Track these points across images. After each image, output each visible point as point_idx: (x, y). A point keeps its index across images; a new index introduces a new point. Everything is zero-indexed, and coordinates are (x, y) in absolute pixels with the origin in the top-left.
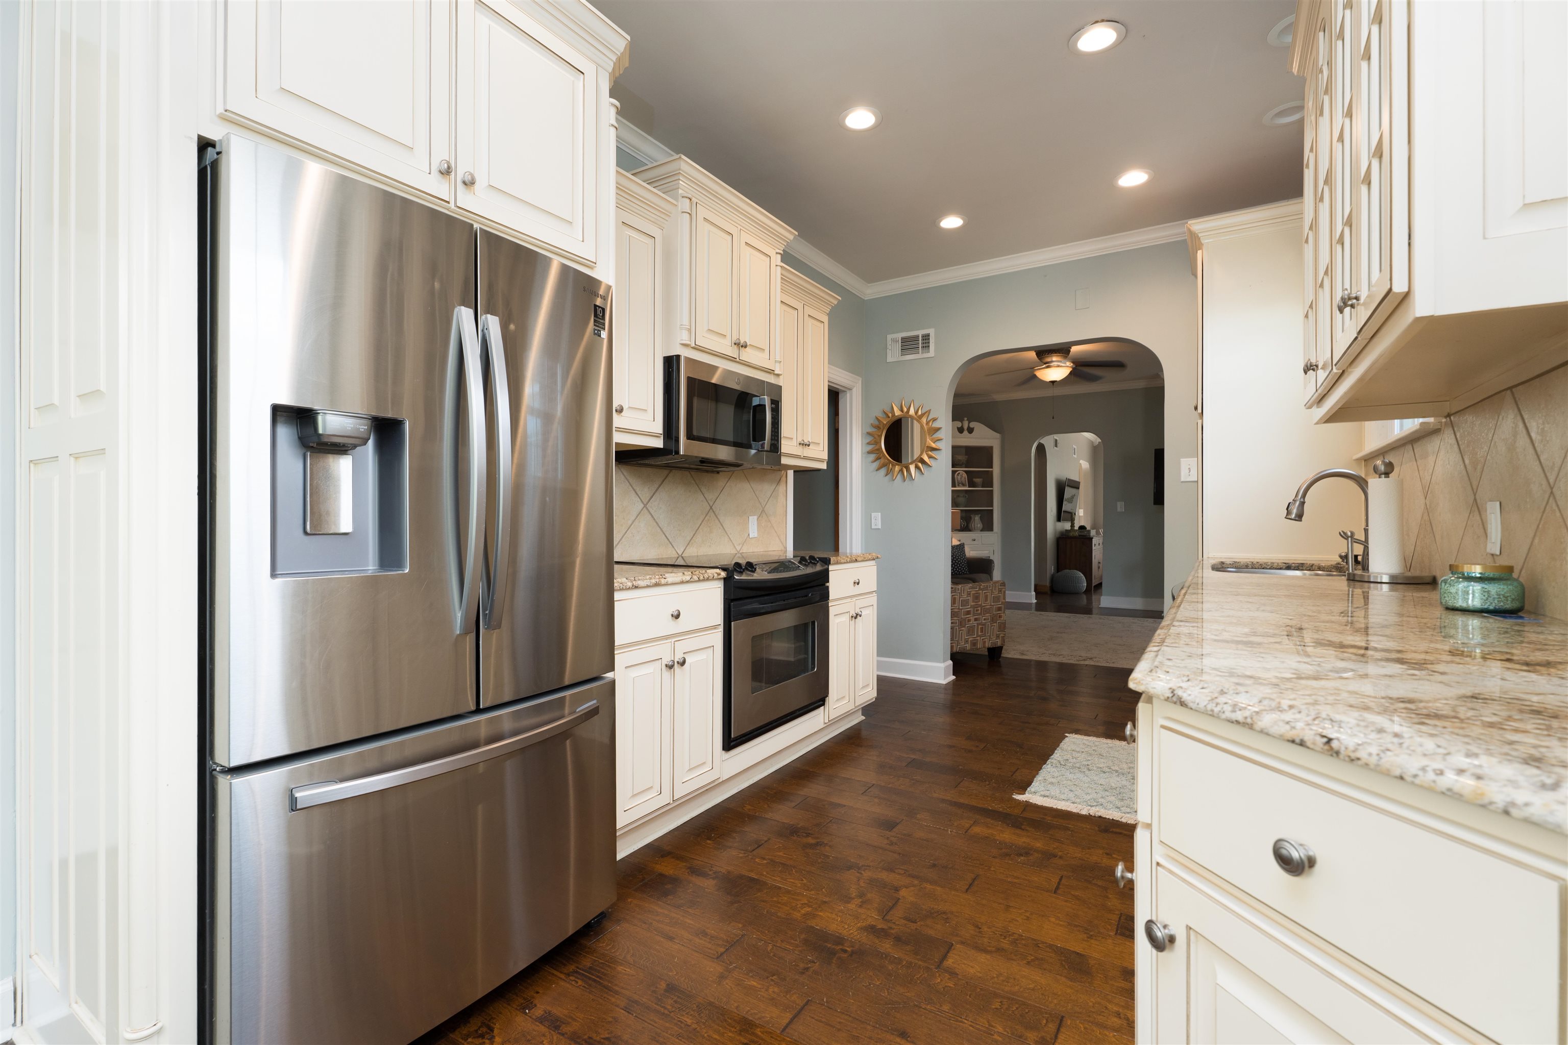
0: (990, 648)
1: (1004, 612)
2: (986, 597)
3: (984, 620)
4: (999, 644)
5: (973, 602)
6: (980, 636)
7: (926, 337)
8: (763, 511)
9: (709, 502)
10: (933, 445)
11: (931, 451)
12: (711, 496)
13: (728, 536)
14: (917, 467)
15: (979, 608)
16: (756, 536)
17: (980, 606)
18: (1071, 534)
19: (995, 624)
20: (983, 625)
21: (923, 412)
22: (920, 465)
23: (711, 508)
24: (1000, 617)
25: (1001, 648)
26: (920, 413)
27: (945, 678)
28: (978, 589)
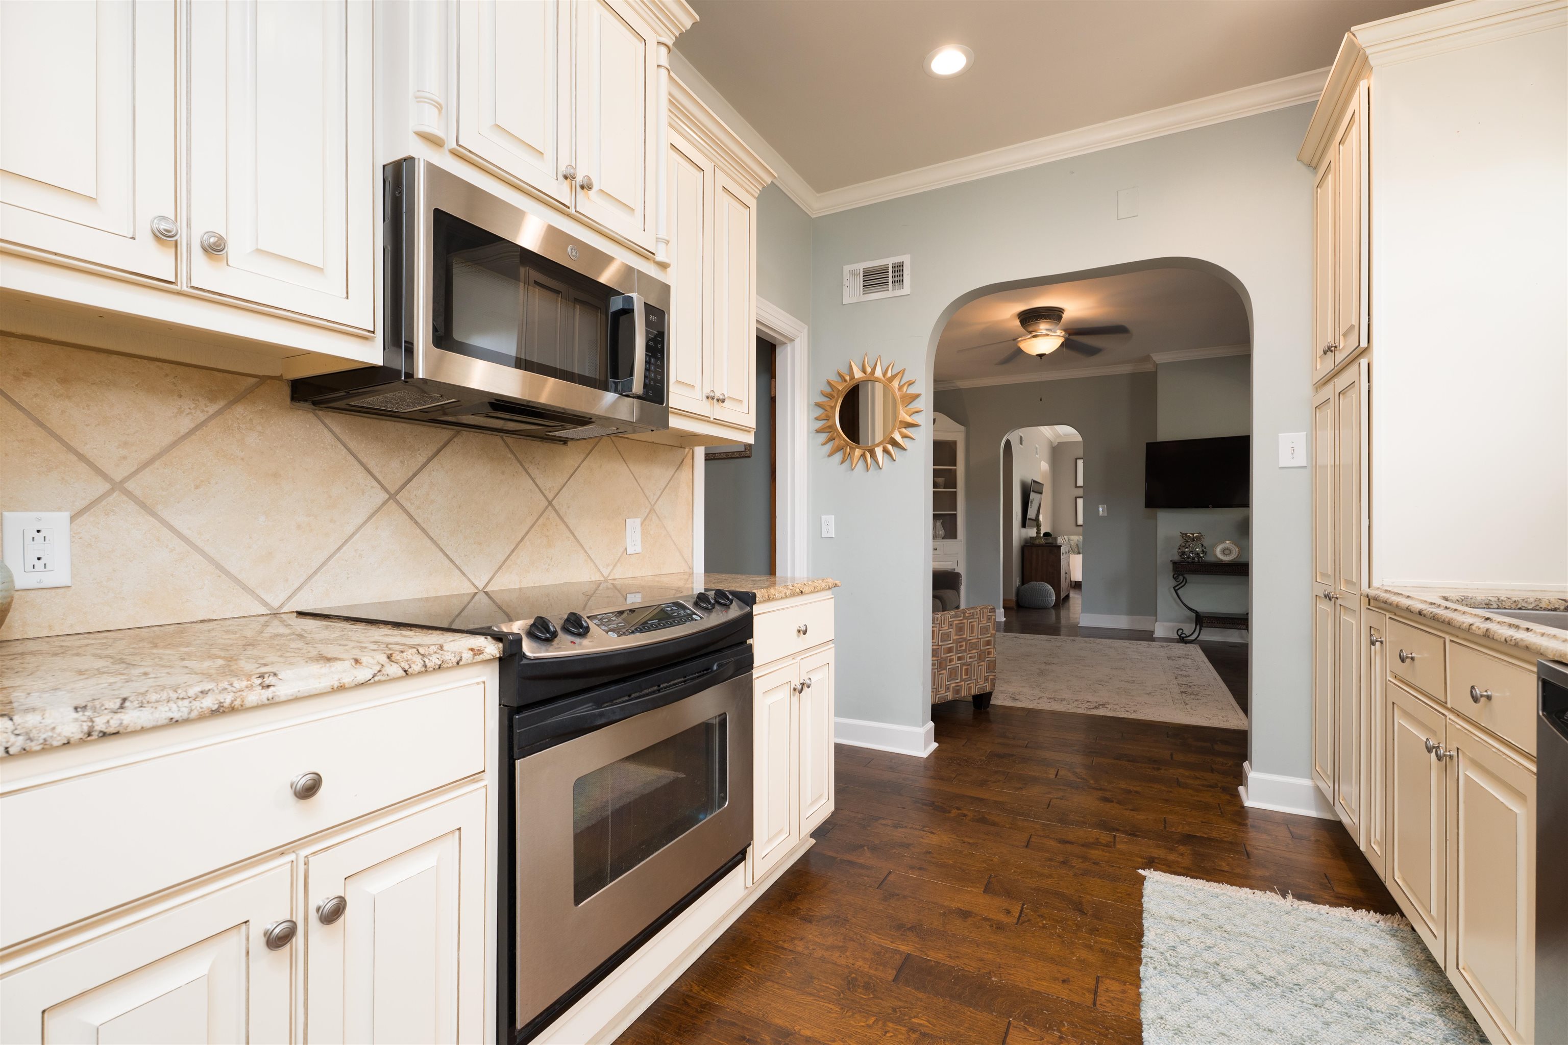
0: (977, 695)
1: (994, 647)
2: (973, 627)
3: (970, 658)
4: (988, 689)
5: (956, 635)
6: (965, 680)
7: (899, 268)
8: (652, 510)
9: (546, 493)
10: (909, 419)
11: (905, 428)
12: (549, 483)
13: (586, 552)
14: (886, 451)
15: (964, 643)
16: (638, 549)
17: (965, 640)
18: (1037, 542)
19: (983, 663)
20: (968, 665)
21: (895, 373)
22: (890, 447)
23: (550, 503)
24: (989, 653)
25: (989, 695)
26: (889, 374)
27: (925, 748)
28: (961, 618)
